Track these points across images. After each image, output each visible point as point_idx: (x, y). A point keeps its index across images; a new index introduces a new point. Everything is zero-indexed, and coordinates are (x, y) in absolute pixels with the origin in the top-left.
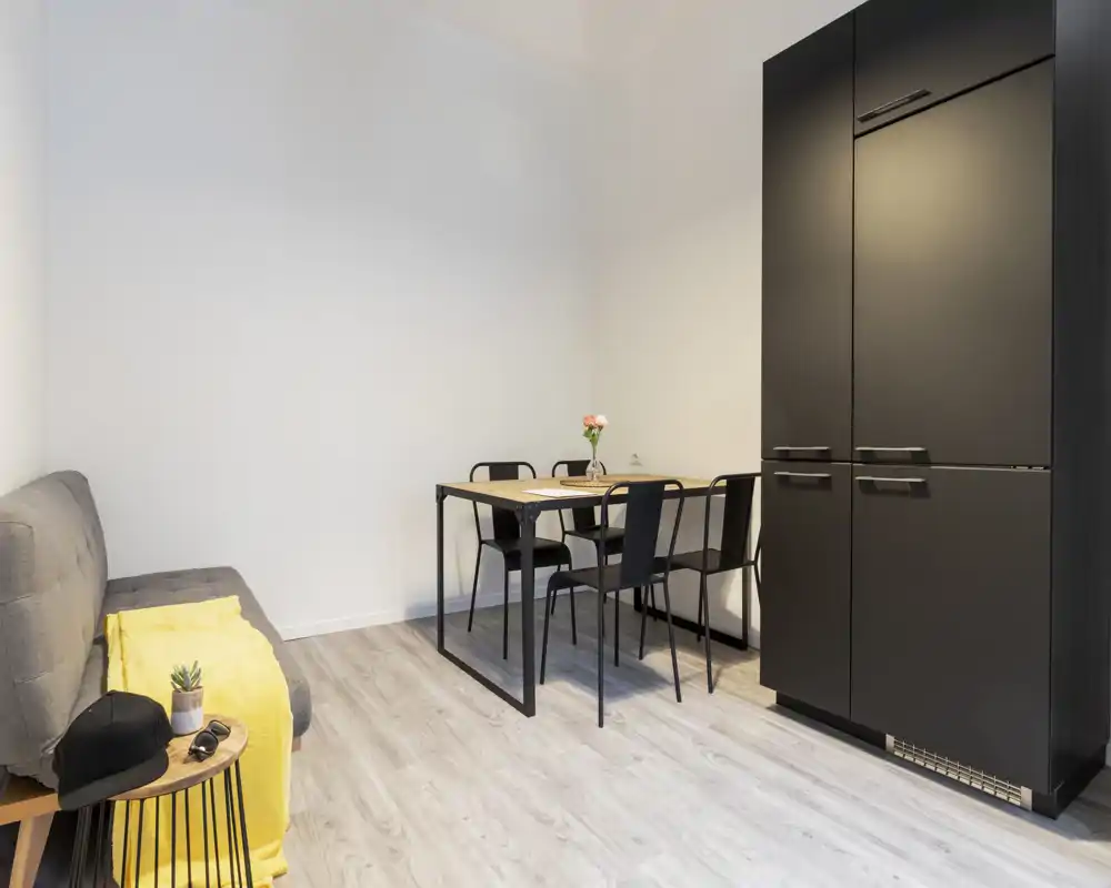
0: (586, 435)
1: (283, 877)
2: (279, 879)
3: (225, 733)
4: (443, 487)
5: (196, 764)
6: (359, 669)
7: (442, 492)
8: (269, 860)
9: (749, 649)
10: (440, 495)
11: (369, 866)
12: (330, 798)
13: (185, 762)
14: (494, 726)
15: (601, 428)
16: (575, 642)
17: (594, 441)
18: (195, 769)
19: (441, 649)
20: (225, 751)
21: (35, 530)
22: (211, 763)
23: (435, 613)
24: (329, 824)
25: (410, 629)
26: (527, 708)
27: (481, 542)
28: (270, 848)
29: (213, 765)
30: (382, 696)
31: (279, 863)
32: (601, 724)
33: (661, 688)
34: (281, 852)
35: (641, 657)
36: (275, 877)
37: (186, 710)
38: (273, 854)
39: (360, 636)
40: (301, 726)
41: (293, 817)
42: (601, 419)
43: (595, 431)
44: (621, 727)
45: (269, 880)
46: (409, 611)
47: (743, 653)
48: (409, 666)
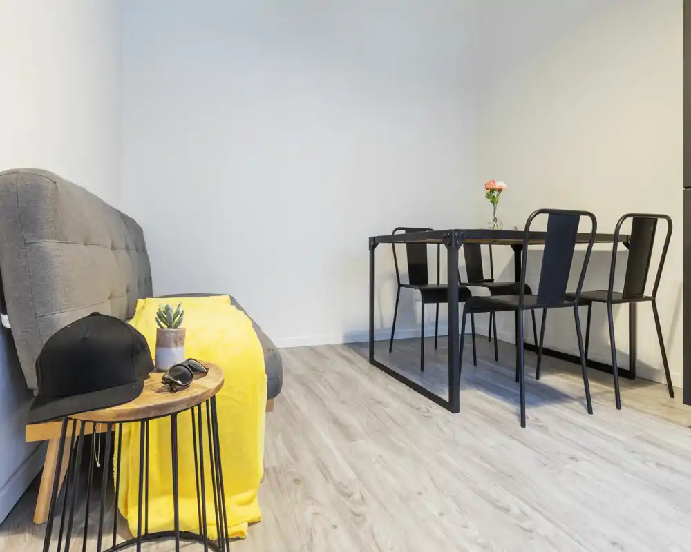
0: (488, 196)
1: (257, 524)
2: (253, 526)
3: (203, 373)
4: (374, 238)
5: (169, 394)
6: (314, 369)
7: (374, 243)
8: (246, 507)
9: (636, 378)
10: (372, 243)
11: (335, 527)
12: (296, 458)
13: (159, 391)
14: (426, 417)
15: (500, 190)
16: (475, 364)
17: (494, 201)
18: (166, 398)
19: (372, 361)
20: (199, 387)
21: (58, 184)
22: (183, 395)
23: (367, 339)
24: (297, 481)
25: (347, 348)
26: (452, 405)
27: (400, 286)
28: (246, 495)
29: (186, 397)
30: (332, 388)
31: (254, 511)
32: (523, 425)
33: (568, 402)
34: (256, 501)
35: (537, 377)
36: (250, 524)
37: (169, 346)
38: (249, 502)
39: (312, 349)
40: (274, 389)
41: (266, 470)
42: (499, 184)
43: (495, 194)
44: (543, 428)
45: (244, 527)
46: (345, 337)
47: (632, 381)
48: (349, 371)
